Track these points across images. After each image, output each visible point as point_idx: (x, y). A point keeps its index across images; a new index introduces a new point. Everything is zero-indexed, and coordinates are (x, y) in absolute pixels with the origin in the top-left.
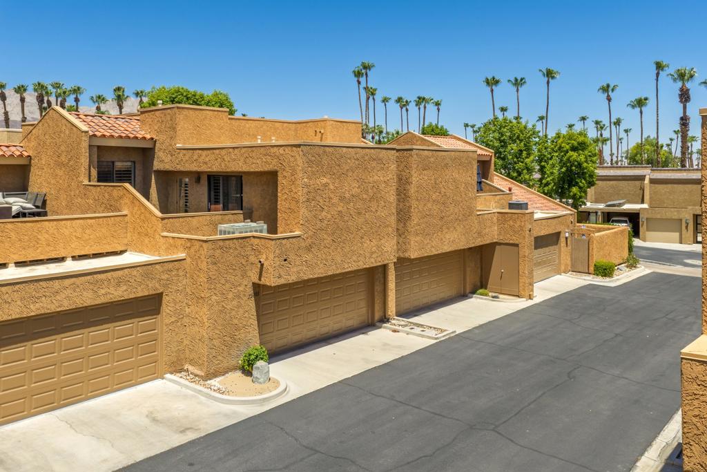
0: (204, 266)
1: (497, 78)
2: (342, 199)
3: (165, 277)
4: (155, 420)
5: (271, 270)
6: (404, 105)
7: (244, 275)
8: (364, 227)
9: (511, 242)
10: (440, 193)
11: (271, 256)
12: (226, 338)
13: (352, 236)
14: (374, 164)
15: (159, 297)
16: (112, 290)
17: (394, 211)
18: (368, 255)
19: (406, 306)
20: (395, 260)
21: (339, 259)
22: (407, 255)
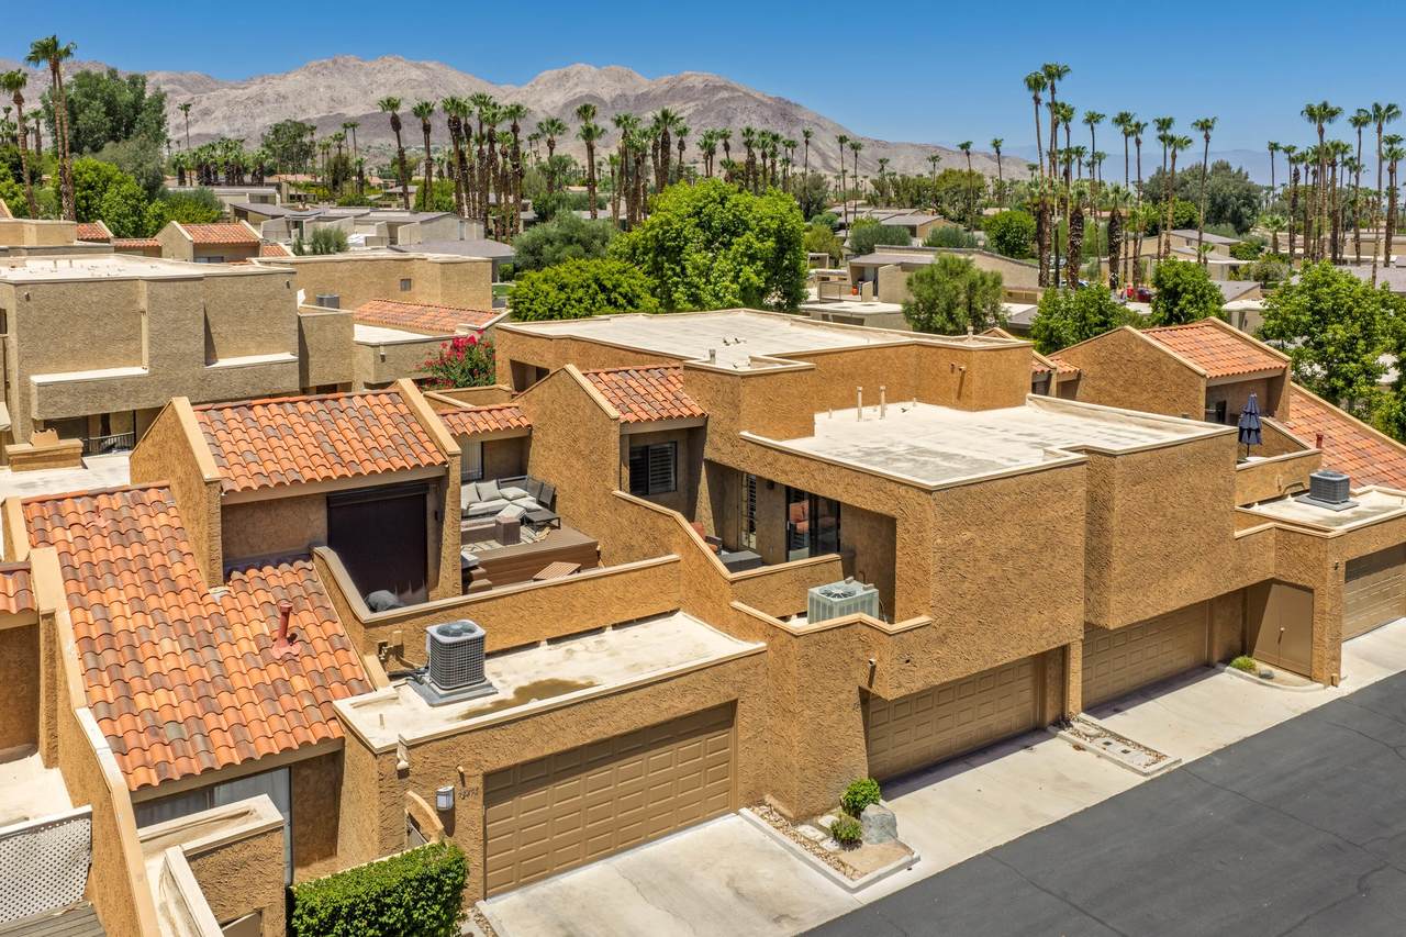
0: (793, 668)
1: (1332, 105)
2: (994, 558)
3: (739, 678)
4: (738, 894)
5: (887, 677)
6: (1132, 132)
7: (848, 677)
8: (1029, 594)
9: (1300, 583)
10: (1164, 516)
11: (888, 658)
12: (823, 767)
13: (1008, 611)
14: (1048, 494)
15: (731, 707)
16: (676, 702)
17: (1082, 561)
18: (1034, 635)
19: (1101, 692)
20: (1082, 637)
21: (988, 648)
22: (1102, 622)
